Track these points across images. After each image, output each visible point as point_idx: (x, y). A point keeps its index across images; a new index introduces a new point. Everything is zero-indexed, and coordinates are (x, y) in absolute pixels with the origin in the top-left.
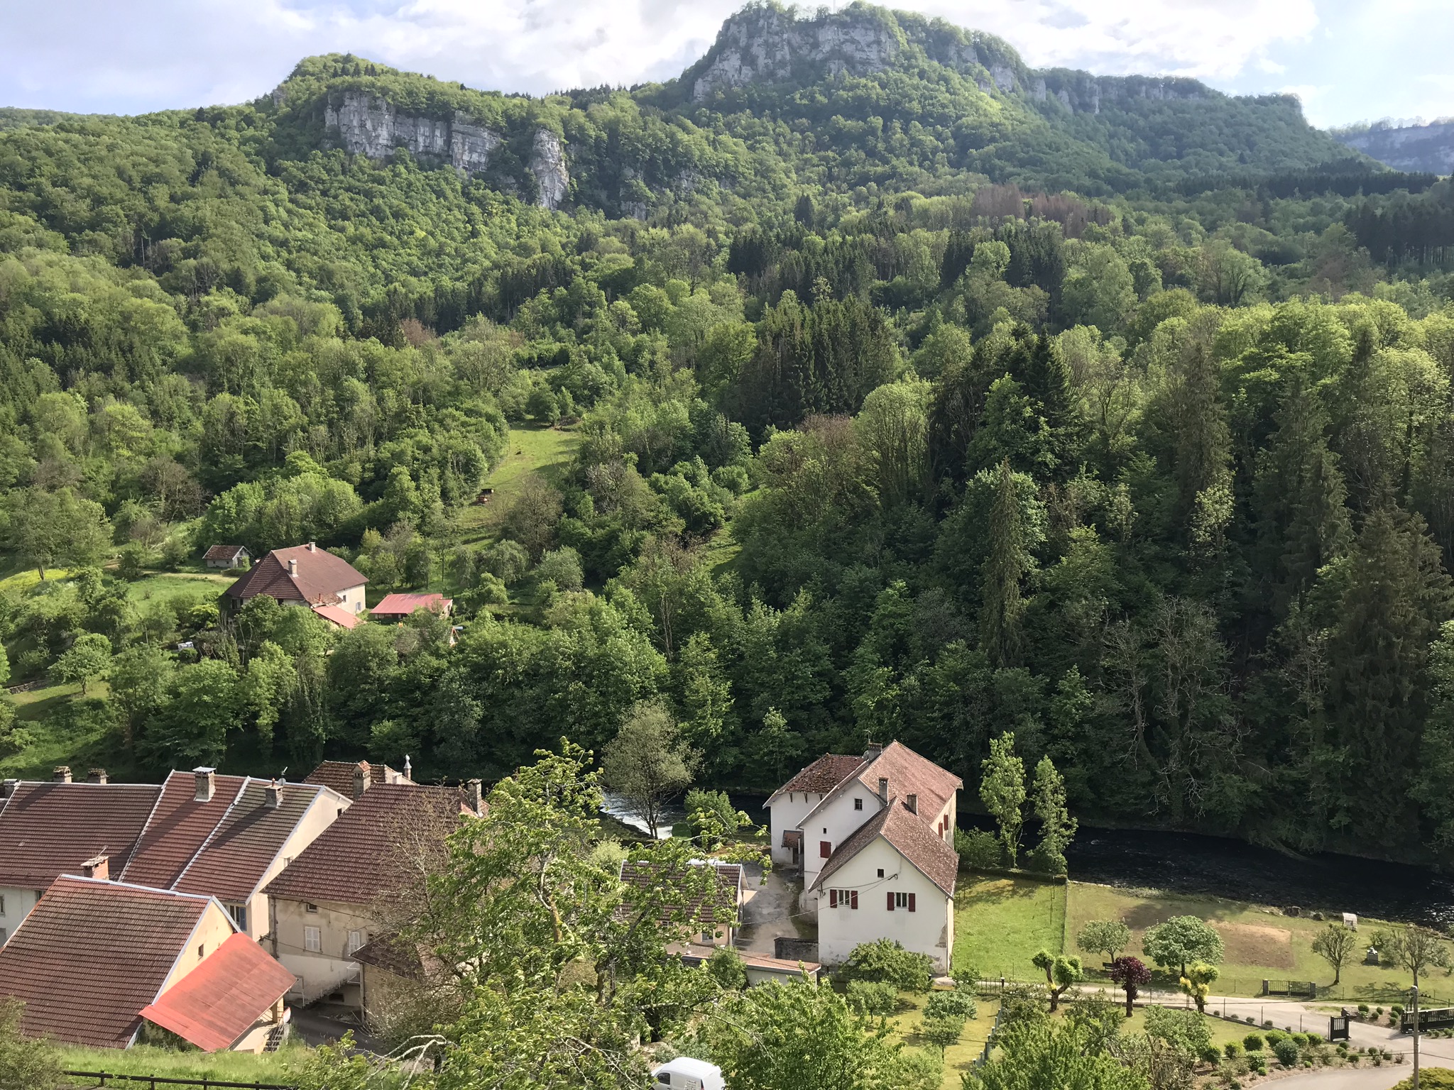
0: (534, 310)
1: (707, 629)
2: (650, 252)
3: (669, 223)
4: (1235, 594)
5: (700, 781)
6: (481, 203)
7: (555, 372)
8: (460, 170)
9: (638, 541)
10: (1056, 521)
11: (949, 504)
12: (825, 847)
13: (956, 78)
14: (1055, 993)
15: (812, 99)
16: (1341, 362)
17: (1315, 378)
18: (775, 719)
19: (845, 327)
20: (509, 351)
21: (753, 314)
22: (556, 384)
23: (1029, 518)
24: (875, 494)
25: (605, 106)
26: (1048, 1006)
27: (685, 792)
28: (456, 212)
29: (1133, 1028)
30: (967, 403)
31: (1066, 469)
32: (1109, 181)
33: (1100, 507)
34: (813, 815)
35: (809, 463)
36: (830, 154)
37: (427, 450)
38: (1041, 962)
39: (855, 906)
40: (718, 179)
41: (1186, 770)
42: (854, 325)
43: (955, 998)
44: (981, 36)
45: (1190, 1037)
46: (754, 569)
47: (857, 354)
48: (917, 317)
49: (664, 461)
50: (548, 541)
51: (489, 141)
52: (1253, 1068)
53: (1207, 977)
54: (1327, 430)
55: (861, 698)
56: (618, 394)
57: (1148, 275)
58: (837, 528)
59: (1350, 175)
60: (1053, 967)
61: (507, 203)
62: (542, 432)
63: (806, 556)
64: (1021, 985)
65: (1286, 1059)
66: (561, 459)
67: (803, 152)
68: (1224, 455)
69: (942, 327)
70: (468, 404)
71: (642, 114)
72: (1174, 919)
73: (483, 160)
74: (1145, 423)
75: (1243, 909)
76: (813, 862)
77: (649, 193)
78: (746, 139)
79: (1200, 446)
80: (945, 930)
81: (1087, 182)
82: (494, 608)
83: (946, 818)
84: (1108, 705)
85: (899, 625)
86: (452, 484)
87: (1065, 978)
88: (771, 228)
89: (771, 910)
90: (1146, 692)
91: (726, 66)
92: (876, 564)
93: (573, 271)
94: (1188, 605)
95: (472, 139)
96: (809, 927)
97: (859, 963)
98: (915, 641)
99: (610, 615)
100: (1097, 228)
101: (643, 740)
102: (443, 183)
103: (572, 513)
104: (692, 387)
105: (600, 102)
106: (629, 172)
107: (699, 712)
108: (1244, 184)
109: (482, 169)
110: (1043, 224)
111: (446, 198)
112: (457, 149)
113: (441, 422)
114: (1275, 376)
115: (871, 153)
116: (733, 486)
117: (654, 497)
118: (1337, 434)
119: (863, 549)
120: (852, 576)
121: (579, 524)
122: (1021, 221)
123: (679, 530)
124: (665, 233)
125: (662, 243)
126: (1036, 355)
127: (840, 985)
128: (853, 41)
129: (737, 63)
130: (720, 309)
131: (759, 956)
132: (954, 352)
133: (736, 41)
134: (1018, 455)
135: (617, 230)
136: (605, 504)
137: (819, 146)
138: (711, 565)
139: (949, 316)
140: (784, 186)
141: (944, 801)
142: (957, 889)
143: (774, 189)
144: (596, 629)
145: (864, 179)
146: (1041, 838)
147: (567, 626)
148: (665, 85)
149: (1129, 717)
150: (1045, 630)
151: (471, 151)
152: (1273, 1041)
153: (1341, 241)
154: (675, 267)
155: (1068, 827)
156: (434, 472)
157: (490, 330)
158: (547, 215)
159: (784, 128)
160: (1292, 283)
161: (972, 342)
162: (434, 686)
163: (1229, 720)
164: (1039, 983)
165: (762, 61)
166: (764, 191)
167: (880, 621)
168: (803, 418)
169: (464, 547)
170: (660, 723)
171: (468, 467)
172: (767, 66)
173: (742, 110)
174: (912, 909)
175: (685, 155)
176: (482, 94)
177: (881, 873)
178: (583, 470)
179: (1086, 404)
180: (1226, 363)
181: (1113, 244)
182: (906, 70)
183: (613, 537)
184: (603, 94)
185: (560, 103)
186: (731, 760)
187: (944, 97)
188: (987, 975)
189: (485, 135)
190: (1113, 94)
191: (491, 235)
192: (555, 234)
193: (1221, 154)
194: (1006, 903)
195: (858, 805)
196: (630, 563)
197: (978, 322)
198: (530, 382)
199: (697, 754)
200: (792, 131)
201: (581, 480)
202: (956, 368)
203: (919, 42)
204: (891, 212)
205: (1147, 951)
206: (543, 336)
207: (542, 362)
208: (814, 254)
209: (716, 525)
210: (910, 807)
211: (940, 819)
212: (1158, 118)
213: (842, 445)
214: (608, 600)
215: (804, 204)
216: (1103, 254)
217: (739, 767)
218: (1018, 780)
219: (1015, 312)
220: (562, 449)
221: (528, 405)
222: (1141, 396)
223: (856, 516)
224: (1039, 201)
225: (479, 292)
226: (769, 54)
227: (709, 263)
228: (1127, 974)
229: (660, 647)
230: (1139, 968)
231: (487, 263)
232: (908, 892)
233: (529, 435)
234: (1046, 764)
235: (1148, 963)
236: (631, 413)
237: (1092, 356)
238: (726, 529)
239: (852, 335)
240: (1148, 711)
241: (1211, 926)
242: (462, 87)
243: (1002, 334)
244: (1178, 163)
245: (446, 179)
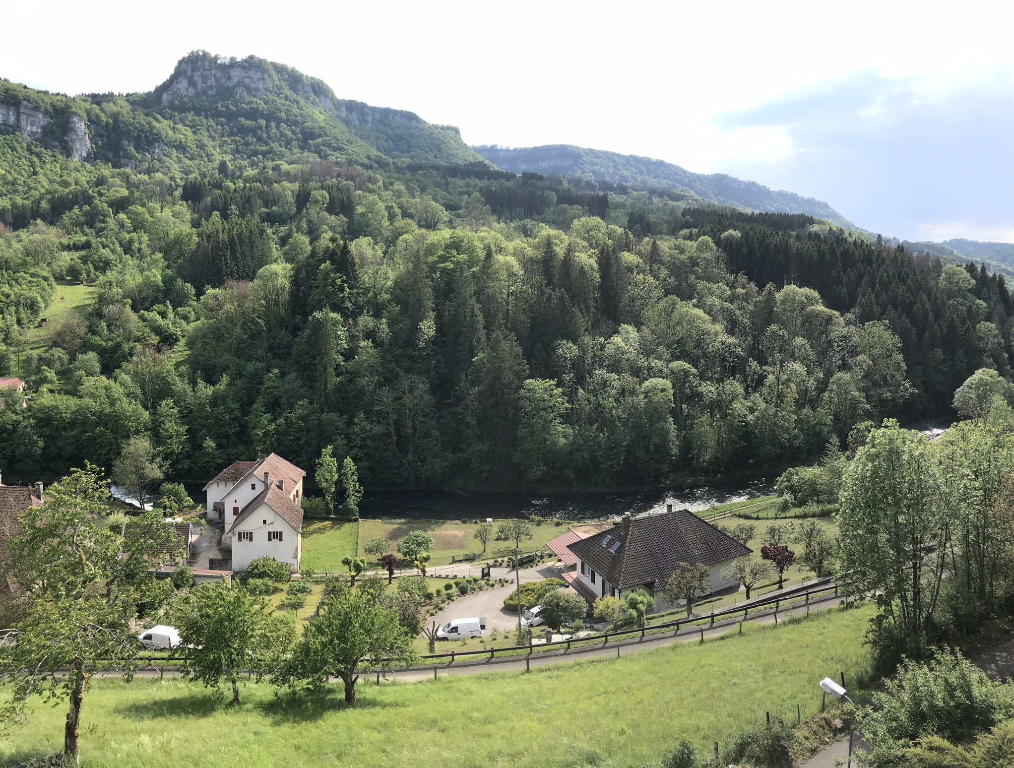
0: (70, 218)
1: (172, 397)
2: (138, 187)
3: (148, 172)
4: (437, 372)
5: (168, 478)
6: (38, 155)
7: (83, 253)
8: (25, 136)
9: (132, 349)
10: (352, 338)
11: (299, 329)
12: (236, 510)
13: (302, 102)
14: (353, 577)
15: (228, 108)
16: (480, 261)
17: (470, 267)
18: (210, 444)
19: (246, 233)
20: (56, 241)
21: (195, 224)
22: (84, 259)
23: (339, 336)
24: (263, 323)
25: (111, 104)
26: (350, 584)
27: (160, 485)
28: (24, 160)
29: (392, 590)
30: (308, 276)
31: (357, 311)
32: (377, 162)
33: (373, 331)
34: (229, 493)
35: (228, 306)
36: (237, 138)
37: (8, 296)
38: (346, 562)
39: (251, 540)
40: (176, 149)
41: (416, 459)
42: (251, 232)
43: (302, 584)
44: (314, 79)
45: (419, 589)
46: (199, 364)
47: (252, 248)
48: (284, 229)
49: (147, 304)
50: (80, 348)
51: (42, 120)
52: (449, 599)
53: (427, 559)
54: (475, 293)
55: (255, 431)
56: (120, 266)
57: (394, 212)
58: (243, 341)
59: (481, 169)
60: (352, 564)
61: (54, 156)
62: (76, 287)
63: (226, 356)
64: (336, 575)
65: (463, 591)
66: (87, 302)
67: (222, 136)
68: (430, 305)
69: (295, 235)
70: (32, 270)
71: (133, 110)
72: (411, 533)
73: (39, 131)
74: (394, 288)
75: (443, 523)
76: (229, 517)
77: (137, 155)
78: (191, 127)
79: (419, 300)
80: (296, 550)
81: (366, 161)
82: (49, 386)
83: (297, 491)
84: (378, 429)
85: (275, 392)
86: (23, 315)
87: (358, 569)
88: (205, 177)
89: (207, 544)
90: (396, 422)
91: (179, 86)
92: (263, 361)
93: (94, 197)
94: (415, 378)
95: (33, 118)
96: (227, 553)
97: (253, 569)
98: (284, 400)
99: (117, 390)
100: (370, 186)
101: (135, 457)
102: (15, 143)
103: (94, 333)
104: (162, 263)
105: (108, 101)
106: (126, 143)
107: (169, 441)
108: (436, 168)
109: (39, 136)
110: (345, 182)
111: (17, 152)
112: (23, 123)
113: (16, 281)
114: (452, 266)
115: (260, 139)
116: (186, 318)
117: (141, 324)
118: (479, 295)
119: (256, 353)
120: (251, 367)
121: (98, 338)
122: (334, 180)
123: (156, 342)
124: (146, 177)
125: (144, 183)
126: (342, 251)
127: (244, 581)
128: (249, 77)
129: (186, 85)
130: (177, 221)
131: (201, 569)
132: (301, 249)
133: (185, 72)
134: (334, 303)
135: (119, 174)
136: (113, 328)
137: (231, 134)
138: (174, 361)
139: (299, 229)
140: (213, 155)
141: (296, 483)
142: (303, 528)
143: (207, 156)
144: (108, 397)
145: (255, 153)
146: (346, 499)
147: (92, 396)
148: (145, 94)
149: (389, 435)
150: (347, 393)
151: (32, 125)
152: (457, 584)
153: (479, 201)
154: (152, 196)
155: (358, 492)
156: (13, 309)
157: (44, 229)
158: (78, 165)
159: (212, 122)
160: (458, 221)
161: (311, 243)
162: (14, 430)
163: (436, 433)
164: (346, 572)
165: (200, 85)
166: (202, 157)
167: (265, 391)
168: (224, 282)
169: (31, 352)
170: (145, 448)
171: (32, 306)
172: (202, 88)
173: (189, 112)
174: (281, 540)
175: (157, 134)
176: (38, 92)
177: (265, 522)
178: (99, 308)
179: (366, 277)
180: (430, 259)
181: (379, 195)
182: (278, 95)
183: (118, 346)
184: (110, 97)
185: (84, 101)
186: (186, 467)
187: (296, 111)
188: (318, 571)
189: (40, 116)
190: (377, 117)
191: (45, 175)
192: (83, 175)
193: (427, 153)
194: (328, 533)
195: (253, 487)
196: (128, 361)
197: (313, 233)
198: (68, 258)
199: (167, 464)
200: (217, 125)
201: (99, 315)
202: (302, 257)
203: (285, 80)
204: (270, 172)
205: (399, 551)
206: (76, 233)
207: (76, 247)
208: (229, 192)
209: (177, 340)
210: (280, 487)
211: (294, 492)
212: (398, 131)
213: (245, 297)
214: (115, 382)
215: (223, 164)
216: (374, 200)
217: (190, 469)
218: (335, 469)
219: (332, 228)
220: (88, 296)
221: (67, 271)
222: (392, 275)
223: (253, 335)
224: (343, 170)
225: (38, 207)
226: (204, 82)
227: (171, 195)
228: (389, 563)
229: (145, 407)
230: (395, 560)
231: (43, 191)
232: (279, 531)
233: (69, 288)
234: (348, 461)
235: (399, 556)
236: (127, 277)
237: (369, 253)
238: (182, 342)
239: (250, 237)
240: (397, 431)
241: (429, 534)
242: (25, 87)
243: (325, 240)
244: (408, 155)
245: (17, 141)
